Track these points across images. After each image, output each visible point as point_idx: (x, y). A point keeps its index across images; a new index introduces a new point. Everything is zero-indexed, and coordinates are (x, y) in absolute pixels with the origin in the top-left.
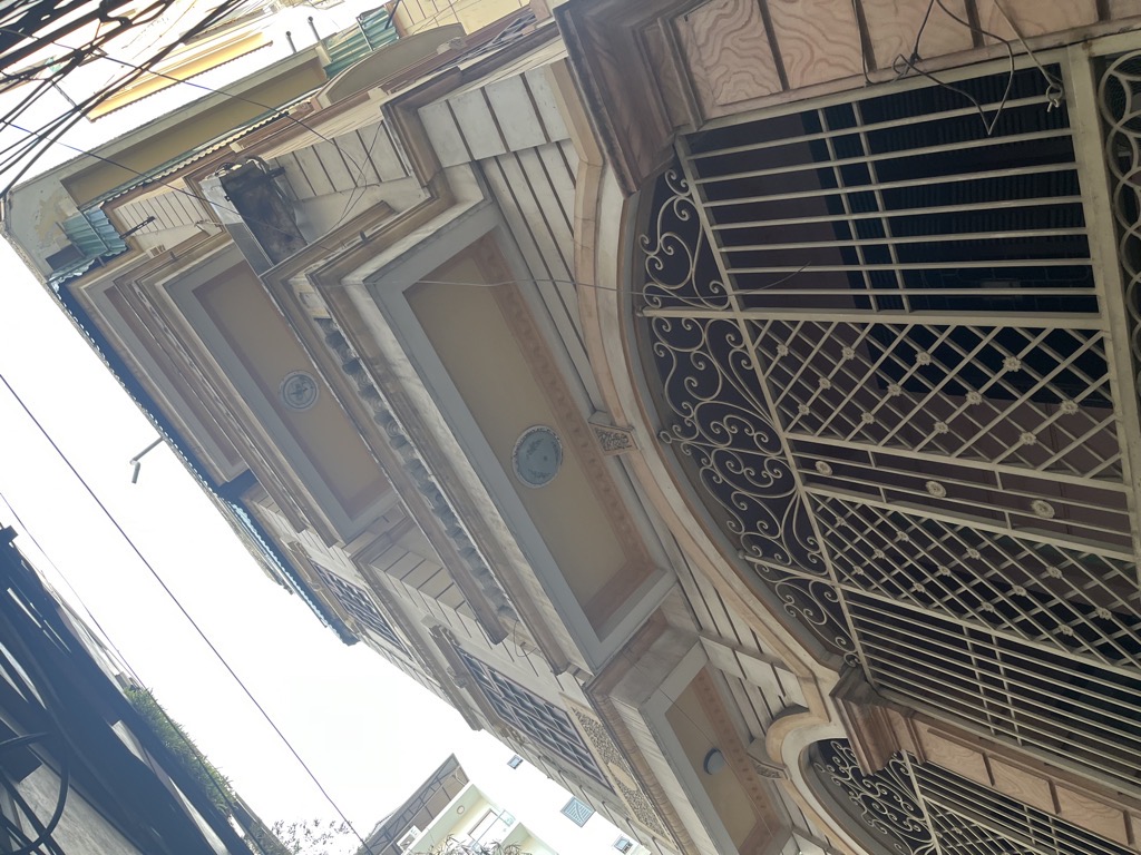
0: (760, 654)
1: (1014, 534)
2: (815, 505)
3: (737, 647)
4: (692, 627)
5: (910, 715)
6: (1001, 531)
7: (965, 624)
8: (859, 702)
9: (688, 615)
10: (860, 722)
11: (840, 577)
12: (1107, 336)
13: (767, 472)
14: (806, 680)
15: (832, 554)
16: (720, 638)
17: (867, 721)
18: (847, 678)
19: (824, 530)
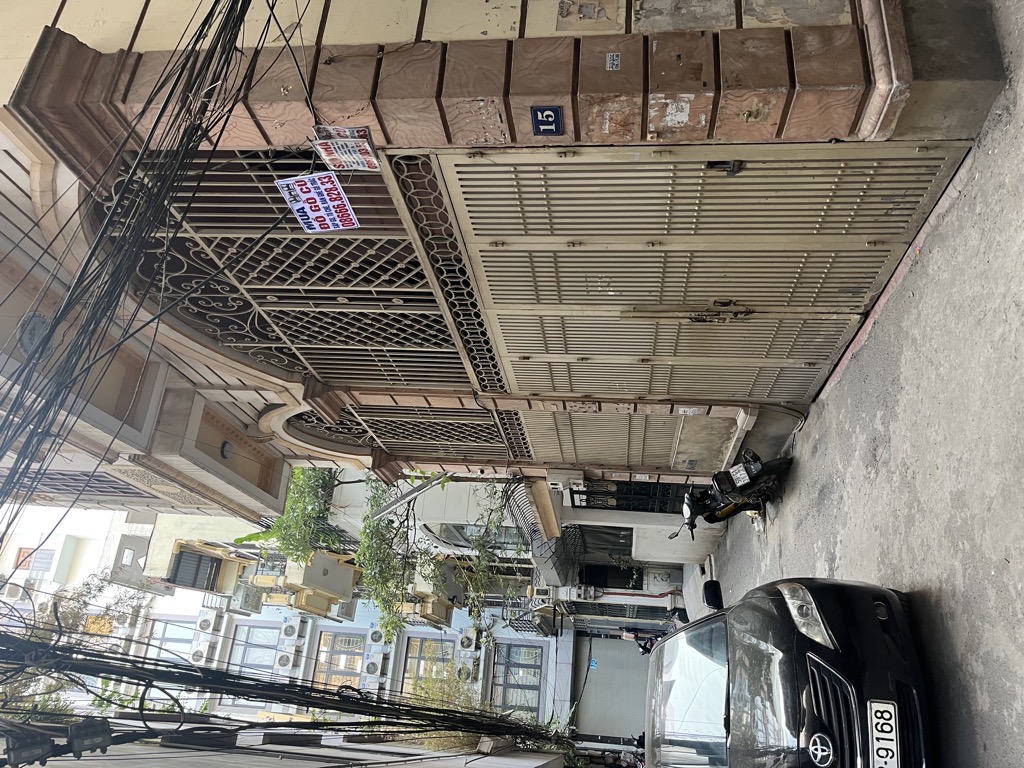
0: (244, 387)
1: (385, 312)
2: (269, 314)
3: (227, 387)
4: (189, 385)
5: (348, 390)
6: (379, 311)
7: (369, 348)
8: (319, 397)
9: (184, 380)
10: (322, 404)
11: (292, 342)
12: (412, 241)
13: (231, 303)
14: (280, 392)
15: (285, 333)
16: (212, 386)
17: (326, 402)
18: (308, 386)
19: (277, 324)
